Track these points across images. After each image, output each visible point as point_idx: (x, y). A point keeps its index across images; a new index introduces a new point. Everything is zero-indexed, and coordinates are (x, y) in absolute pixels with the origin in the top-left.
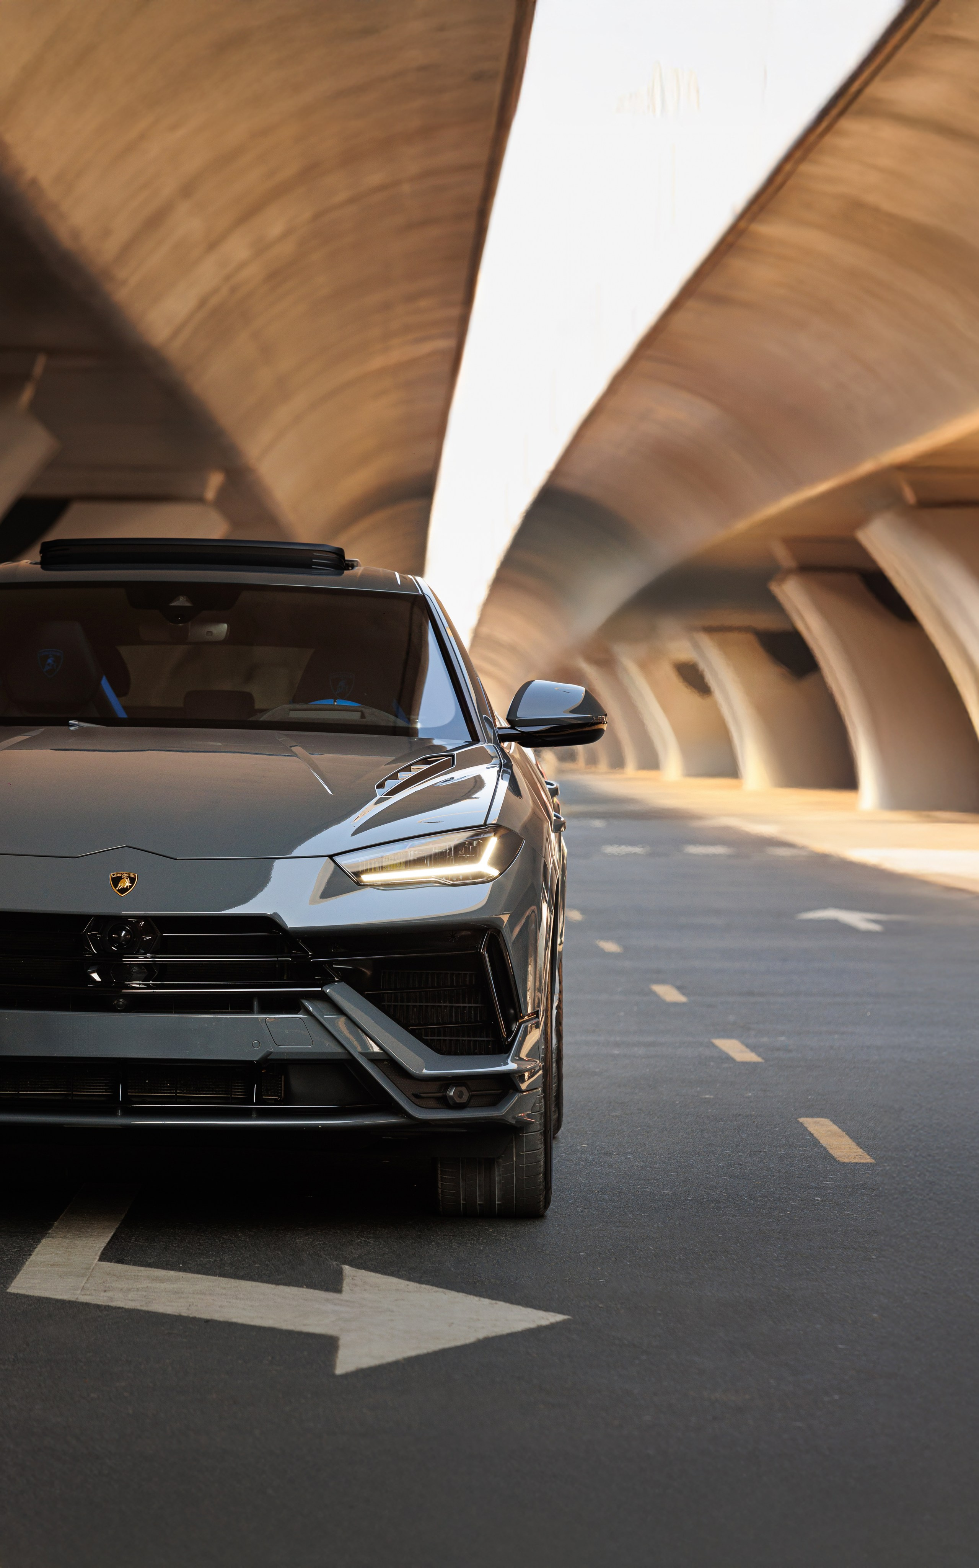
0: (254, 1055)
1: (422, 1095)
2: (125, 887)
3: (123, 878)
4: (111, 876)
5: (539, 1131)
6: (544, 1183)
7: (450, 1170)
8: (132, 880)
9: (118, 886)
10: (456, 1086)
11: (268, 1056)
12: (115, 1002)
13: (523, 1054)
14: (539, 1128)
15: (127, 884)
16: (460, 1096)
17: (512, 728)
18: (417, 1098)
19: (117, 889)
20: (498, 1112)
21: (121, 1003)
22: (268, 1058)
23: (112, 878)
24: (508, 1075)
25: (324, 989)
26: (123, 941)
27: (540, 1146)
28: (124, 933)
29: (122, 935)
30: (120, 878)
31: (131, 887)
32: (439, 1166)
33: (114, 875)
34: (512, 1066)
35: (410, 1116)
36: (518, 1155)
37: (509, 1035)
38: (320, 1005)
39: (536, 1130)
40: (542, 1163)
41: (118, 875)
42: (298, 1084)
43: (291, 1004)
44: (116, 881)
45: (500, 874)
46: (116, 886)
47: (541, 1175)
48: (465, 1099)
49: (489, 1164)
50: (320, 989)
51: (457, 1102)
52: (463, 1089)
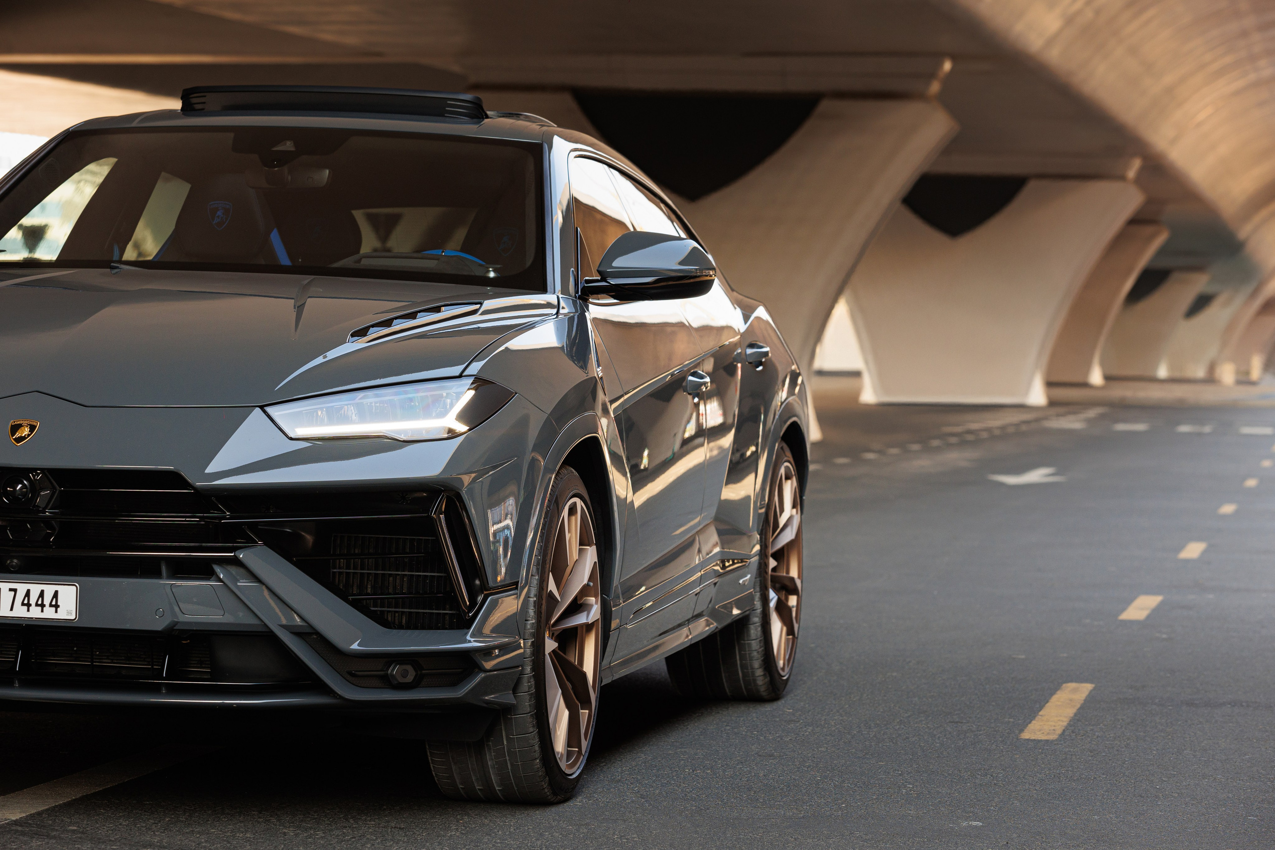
0: (159, 624)
1: (357, 673)
2: (23, 435)
3: (23, 426)
4: (11, 422)
5: (528, 713)
6: (543, 769)
7: (439, 752)
8: (32, 428)
9: (15, 434)
10: (400, 664)
11: (175, 626)
12: (8, 562)
13: (487, 630)
14: (529, 710)
15: (26, 431)
16: (405, 675)
17: (603, 279)
18: (352, 677)
19: (14, 437)
20: (455, 694)
21: (14, 563)
22: (175, 628)
23: (12, 425)
24: (467, 654)
25: (237, 553)
26: (19, 495)
27: (531, 730)
28: (20, 486)
29: (18, 489)
30: (20, 426)
31: (29, 435)
32: (427, 747)
33: (14, 422)
34: (472, 643)
35: (341, 697)
36: (508, 739)
37: (471, 608)
38: (233, 570)
39: (524, 712)
40: (537, 748)
41: (18, 423)
42: (228, 657)
43: (203, 570)
44: (15, 428)
45: (470, 430)
46: (13, 434)
47: (538, 761)
48: (410, 678)
49: (479, 747)
50: (233, 554)
51: (401, 681)
52: (409, 668)
